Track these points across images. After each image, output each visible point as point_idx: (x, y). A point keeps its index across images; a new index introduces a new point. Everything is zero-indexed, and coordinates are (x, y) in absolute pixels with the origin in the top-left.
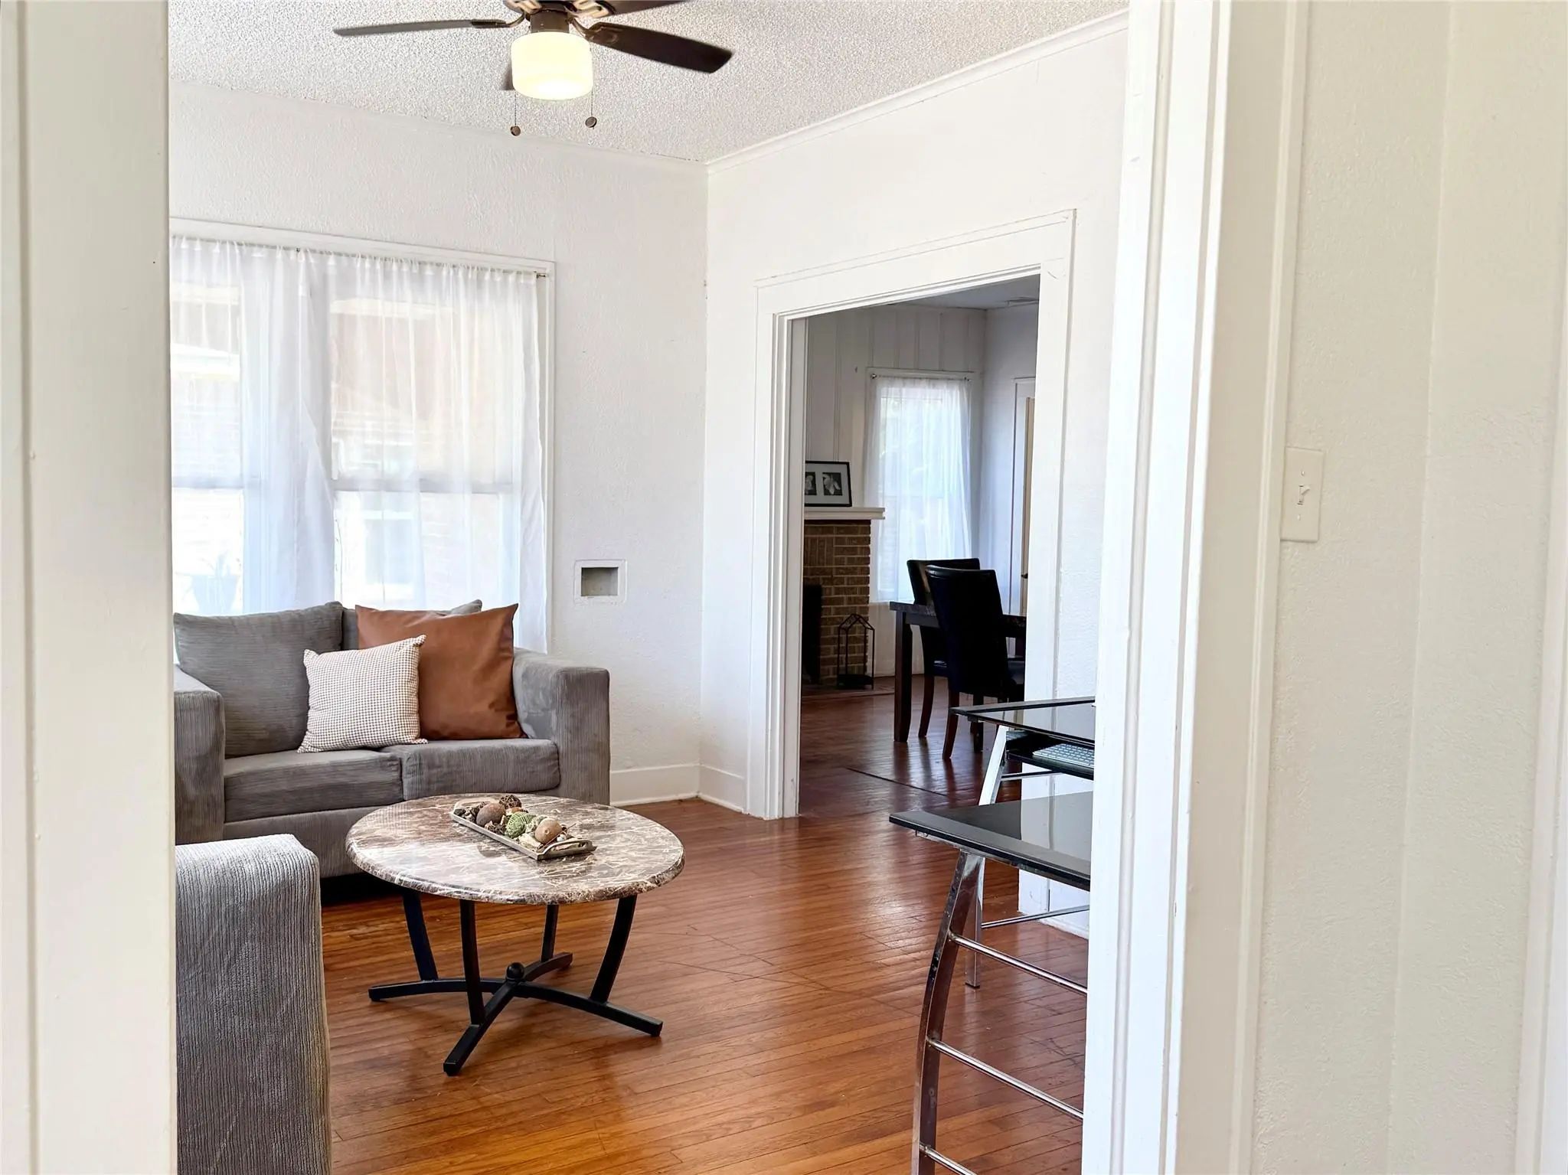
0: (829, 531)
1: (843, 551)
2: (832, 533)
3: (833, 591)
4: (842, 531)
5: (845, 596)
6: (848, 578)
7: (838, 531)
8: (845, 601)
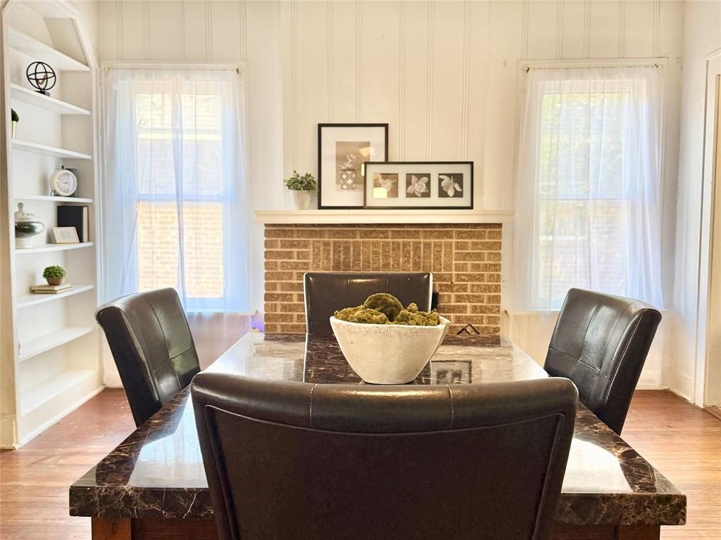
0: (448, 235)
1: (465, 256)
2: (451, 237)
4: (464, 235)
5: (469, 305)
6: (473, 286)
7: (459, 234)
8: (468, 310)
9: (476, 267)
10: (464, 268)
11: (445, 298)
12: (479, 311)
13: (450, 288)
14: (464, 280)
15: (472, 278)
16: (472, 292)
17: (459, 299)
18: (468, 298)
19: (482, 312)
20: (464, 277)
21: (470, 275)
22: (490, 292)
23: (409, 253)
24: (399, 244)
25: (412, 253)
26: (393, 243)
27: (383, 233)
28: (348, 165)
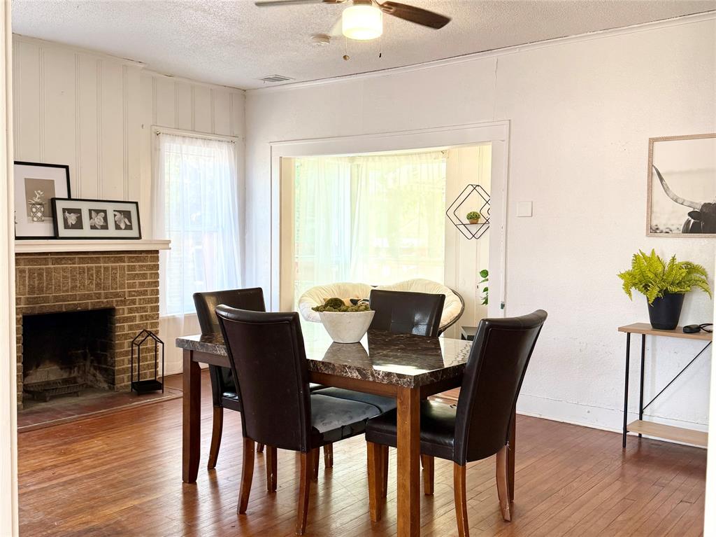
0: (122, 260)
2: (124, 262)
3: (126, 311)
4: (133, 260)
5: (137, 314)
6: (140, 299)
7: (130, 259)
8: (137, 319)
9: (142, 285)
10: (133, 286)
11: (121, 311)
12: (144, 319)
13: (124, 302)
14: (134, 296)
15: (140, 293)
16: (139, 304)
17: (131, 311)
18: (137, 310)
19: (147, 319)
20: (133, 293)
21: (138, 291)
22: (152, 303)
23: (92, 275)
24: (84, 268)
25: (94, 276)
26: (79, 267)
28: (37, 200)
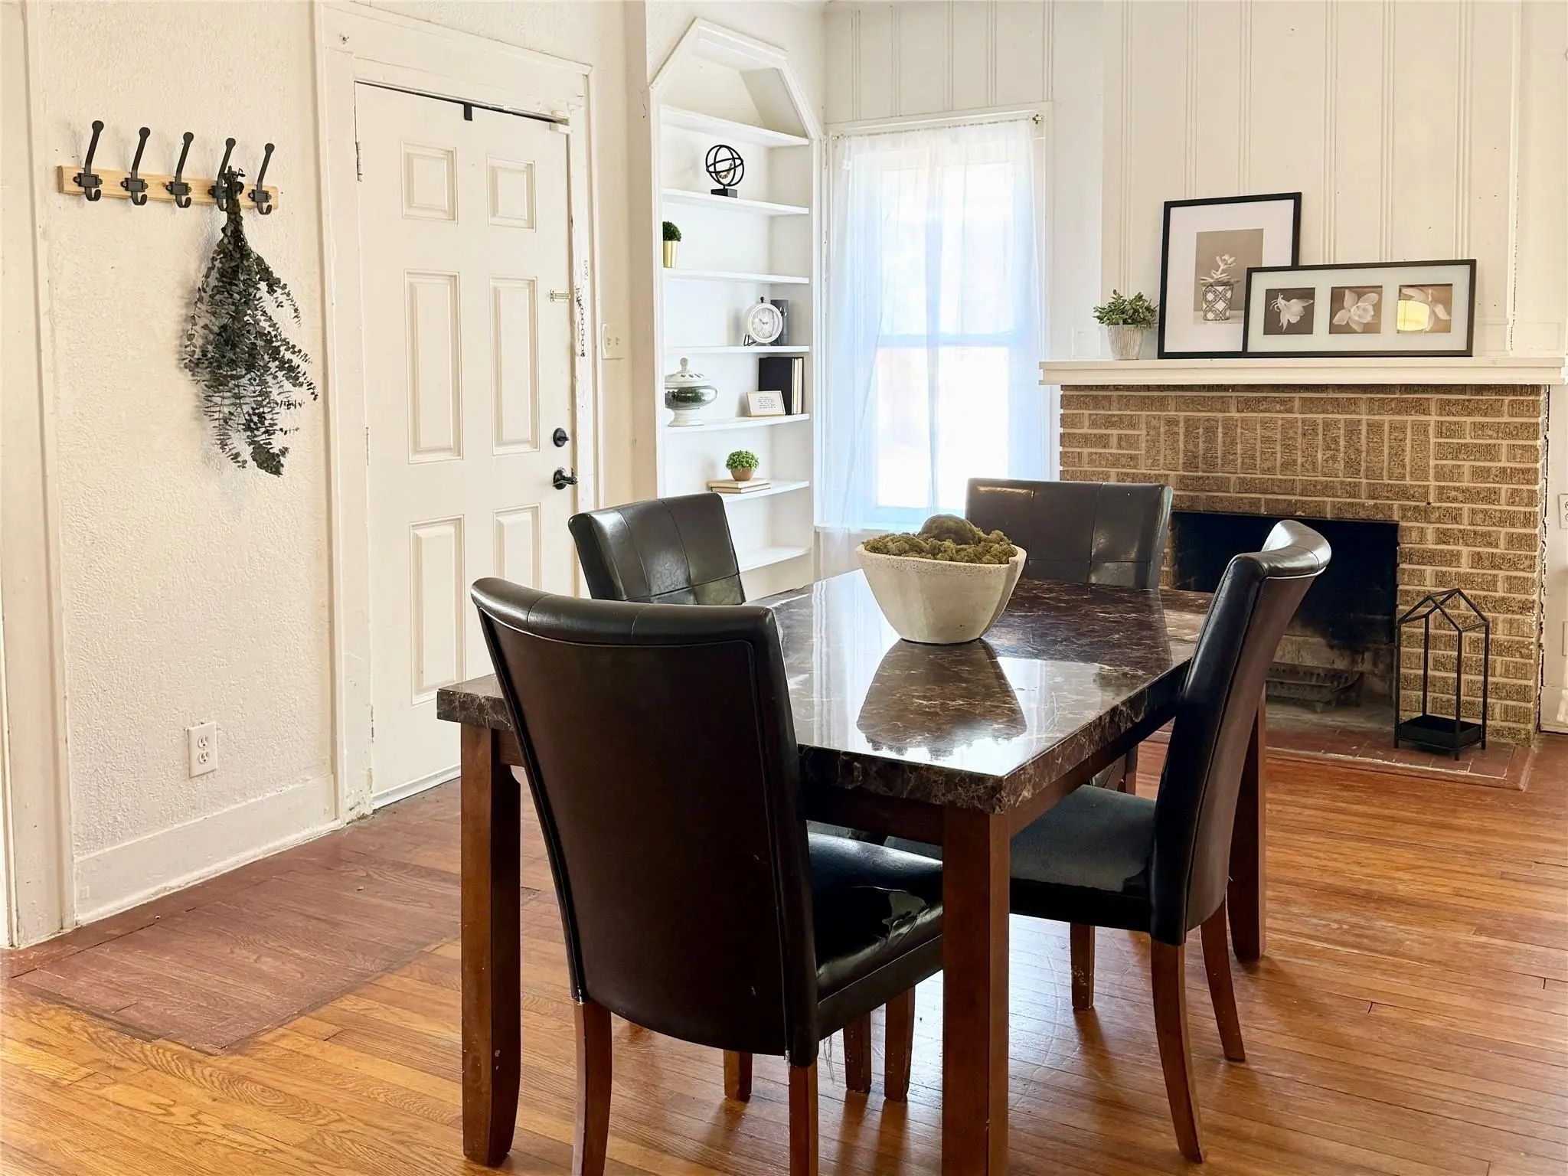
0: (1421, 408)
1: (1458, 451)
3: (1430, 536)
4: (1453, 409)
5: (1465, 550)
6: (1474, 512)
7: (1444, 407)
9: (1481, 474)
10: (1454, 474)
11: (1414, 534)
12: (1487, 563)
13: (1424, 514)
14: (1455, 500)
15: (1470, 495)
16: (1472, 524)
17: (1443, 537)
18: (1464, 538)
19: (1494, 567)
21: (1468, 490)
22: (1513, 525)
23: (1335, 440)
24: (1314, 423)
25: (1342, 443)
26: (1303, 421)
27: (1282, 401)
28: (1218, 275)
